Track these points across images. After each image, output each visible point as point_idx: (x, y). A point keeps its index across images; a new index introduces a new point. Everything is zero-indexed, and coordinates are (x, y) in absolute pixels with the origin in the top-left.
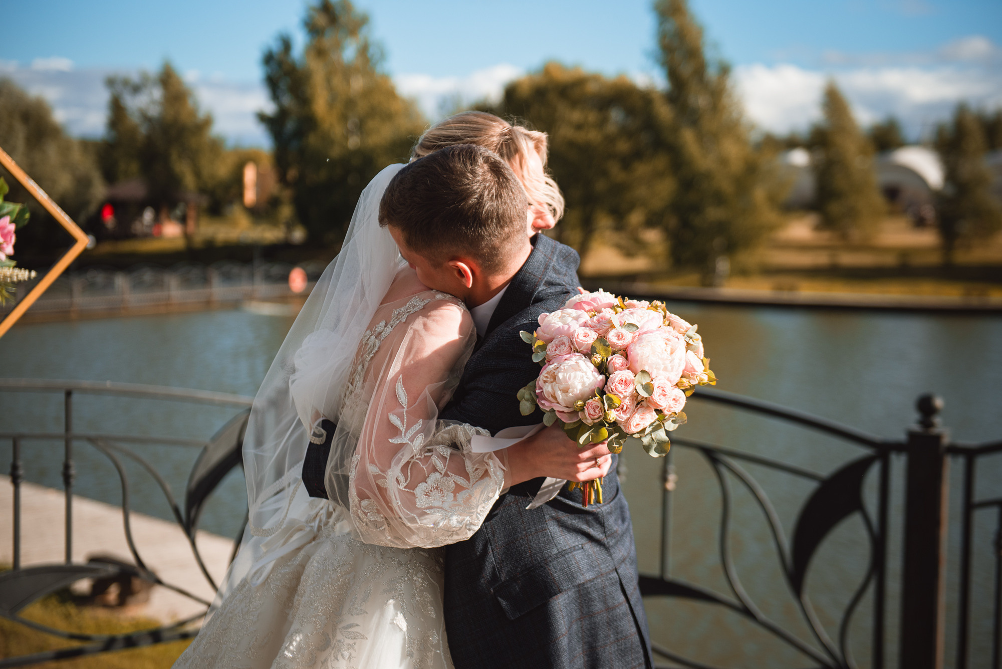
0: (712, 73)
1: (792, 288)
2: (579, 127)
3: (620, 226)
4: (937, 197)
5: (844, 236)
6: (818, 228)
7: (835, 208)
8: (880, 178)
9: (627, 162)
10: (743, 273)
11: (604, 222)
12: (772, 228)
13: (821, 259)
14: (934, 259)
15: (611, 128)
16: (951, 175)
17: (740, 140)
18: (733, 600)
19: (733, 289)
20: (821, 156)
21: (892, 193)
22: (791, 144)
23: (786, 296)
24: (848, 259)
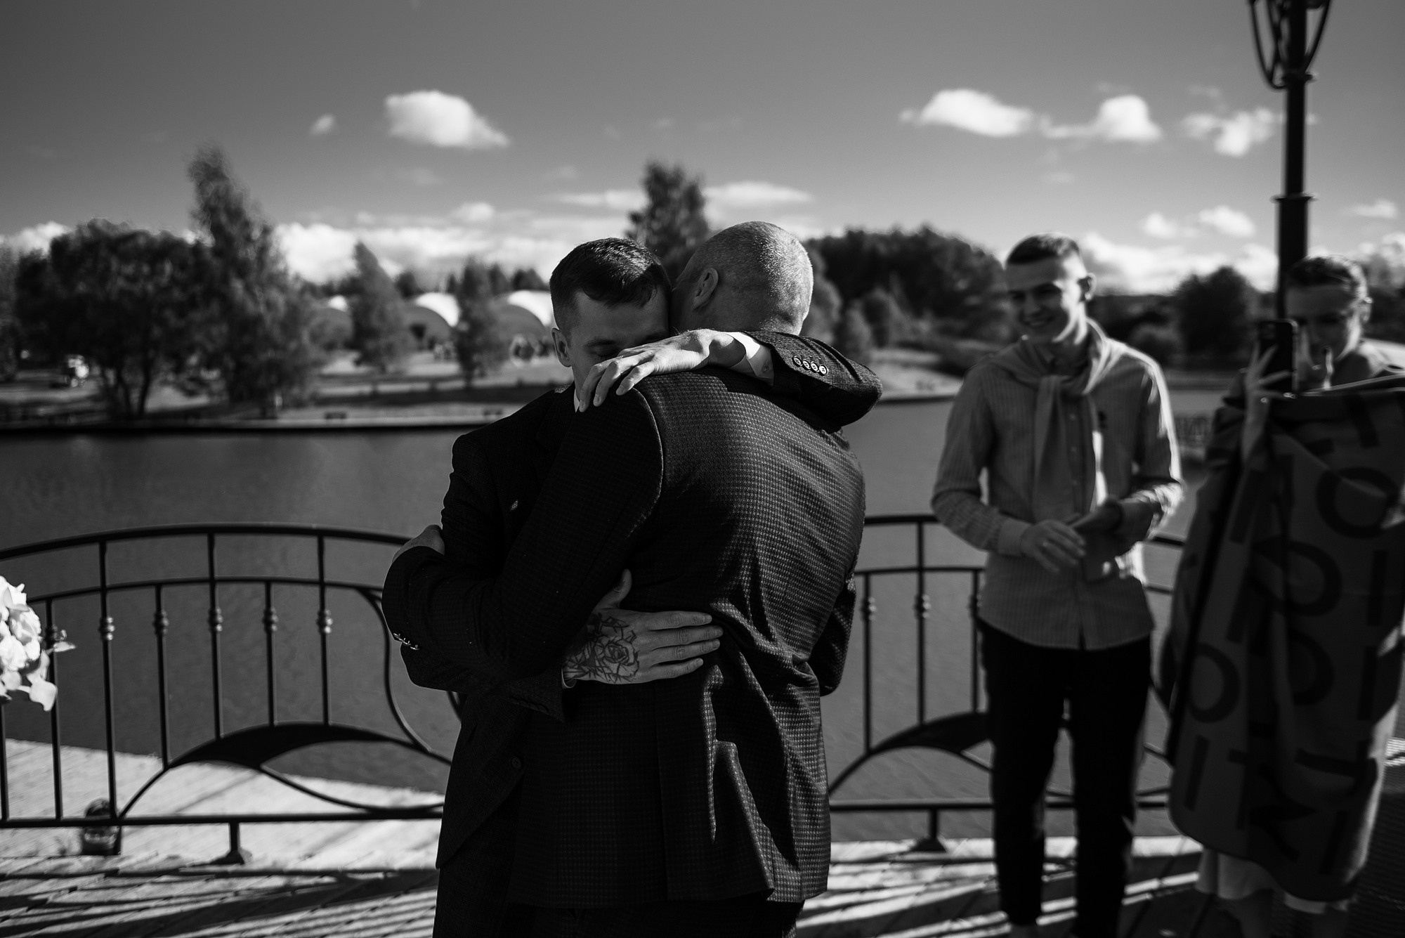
0: (256, 233)
1: (343, 416)
2: (132, 279)
3: (179, 368)
4: (454, 331)
5: (383, 369)
6: (358, 363)
7: (371, 345)
8: (409, 319)
9: (182, 310)
10: (299, 404)
11: (164, 366)
12: (319, 363)
13: (366, 389)
14: (459, 384)
15: (164, 280)
16: (465, 316)
17: (283, 289)
18: (405, 739)
19: (288, 419)
20: (355, 299)
21: (419, 331)
22: (328, 291)
23: (336, 422)
24: (385, 388)
